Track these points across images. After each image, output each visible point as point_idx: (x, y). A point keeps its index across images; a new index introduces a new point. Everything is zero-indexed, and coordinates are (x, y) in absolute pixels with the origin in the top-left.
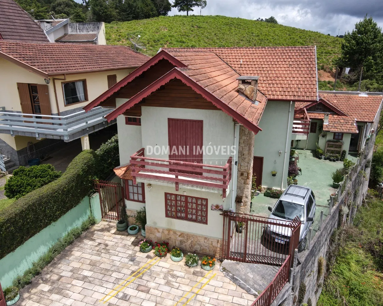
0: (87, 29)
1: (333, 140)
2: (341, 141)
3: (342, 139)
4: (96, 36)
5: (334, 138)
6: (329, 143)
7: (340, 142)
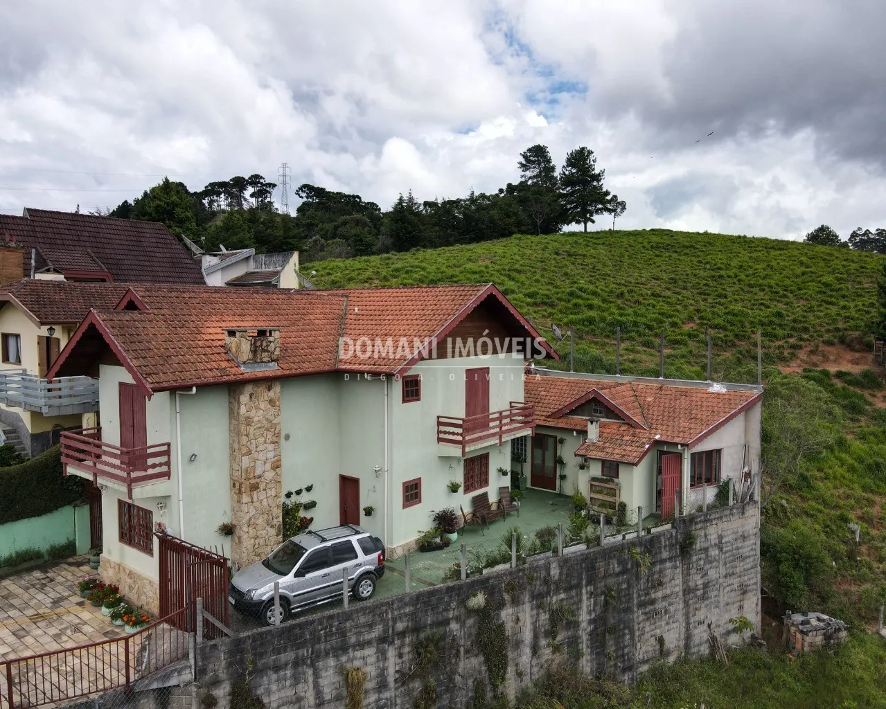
0: (275, 264)
1: (600, 477)
2: (615, 480)
3: (617, 477)
4: (277, 273)
5: (603, 475)
6: (593, 483)
7: (613, 481)
